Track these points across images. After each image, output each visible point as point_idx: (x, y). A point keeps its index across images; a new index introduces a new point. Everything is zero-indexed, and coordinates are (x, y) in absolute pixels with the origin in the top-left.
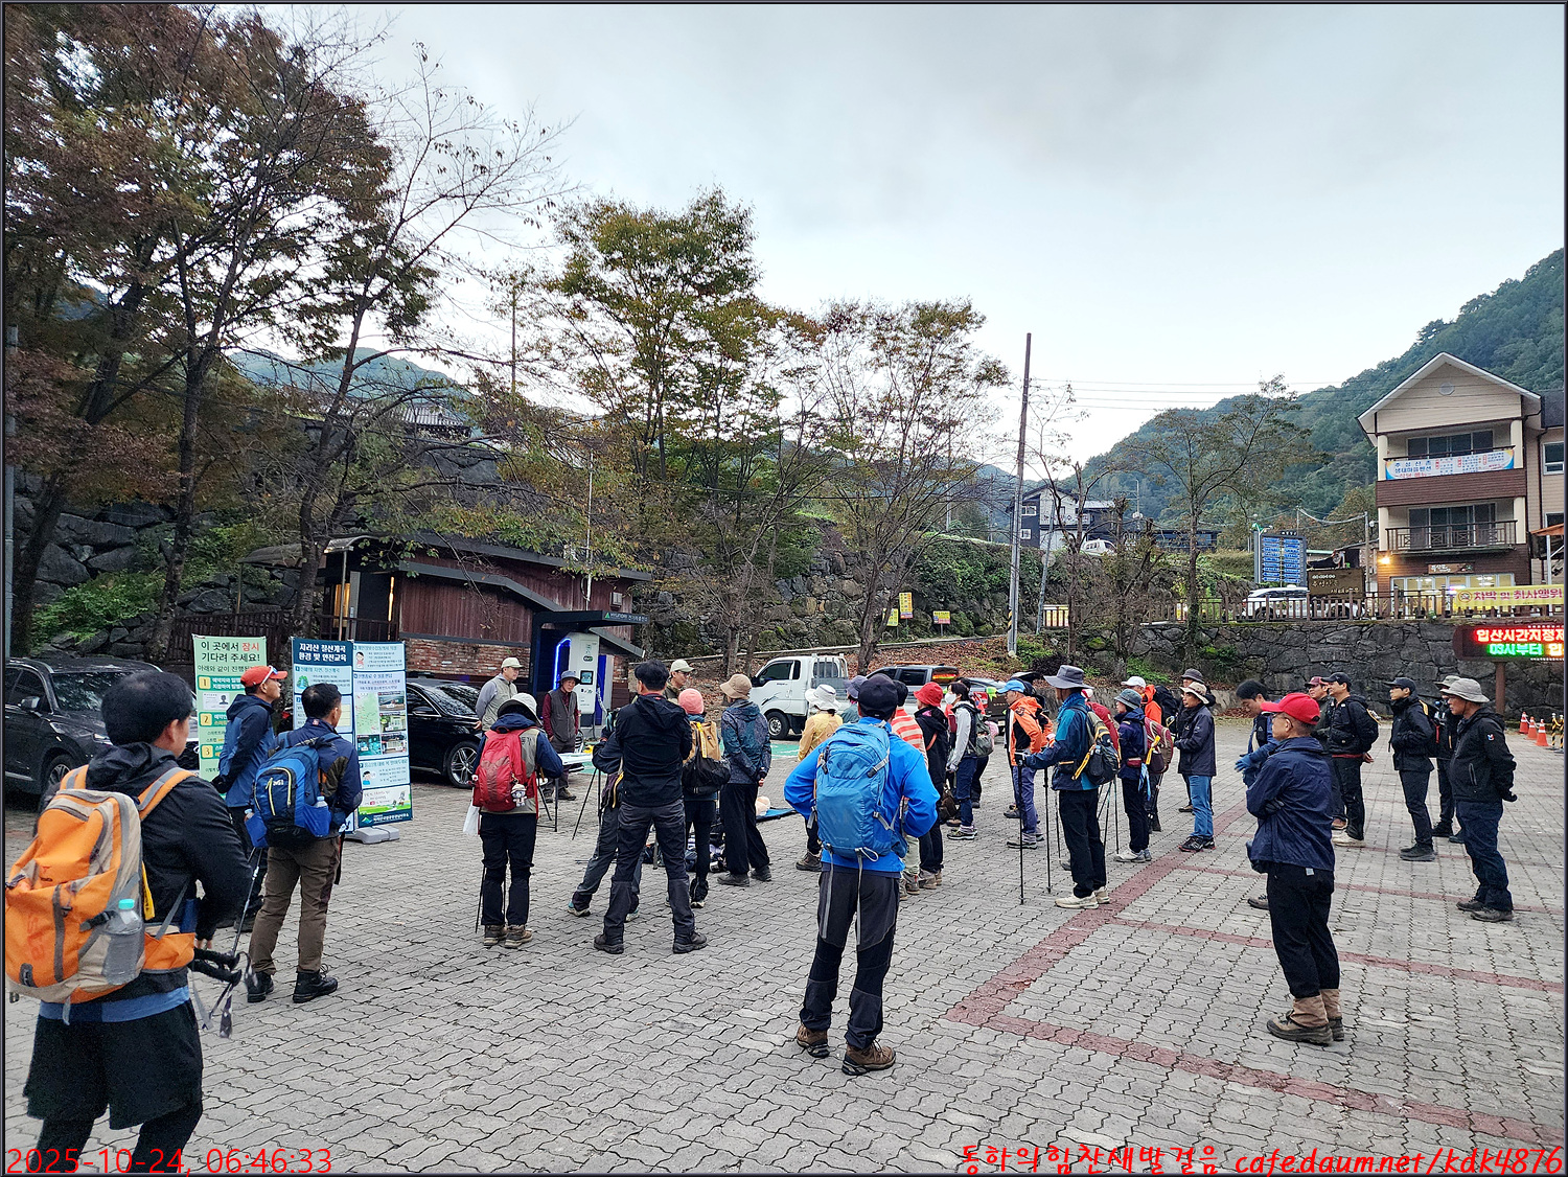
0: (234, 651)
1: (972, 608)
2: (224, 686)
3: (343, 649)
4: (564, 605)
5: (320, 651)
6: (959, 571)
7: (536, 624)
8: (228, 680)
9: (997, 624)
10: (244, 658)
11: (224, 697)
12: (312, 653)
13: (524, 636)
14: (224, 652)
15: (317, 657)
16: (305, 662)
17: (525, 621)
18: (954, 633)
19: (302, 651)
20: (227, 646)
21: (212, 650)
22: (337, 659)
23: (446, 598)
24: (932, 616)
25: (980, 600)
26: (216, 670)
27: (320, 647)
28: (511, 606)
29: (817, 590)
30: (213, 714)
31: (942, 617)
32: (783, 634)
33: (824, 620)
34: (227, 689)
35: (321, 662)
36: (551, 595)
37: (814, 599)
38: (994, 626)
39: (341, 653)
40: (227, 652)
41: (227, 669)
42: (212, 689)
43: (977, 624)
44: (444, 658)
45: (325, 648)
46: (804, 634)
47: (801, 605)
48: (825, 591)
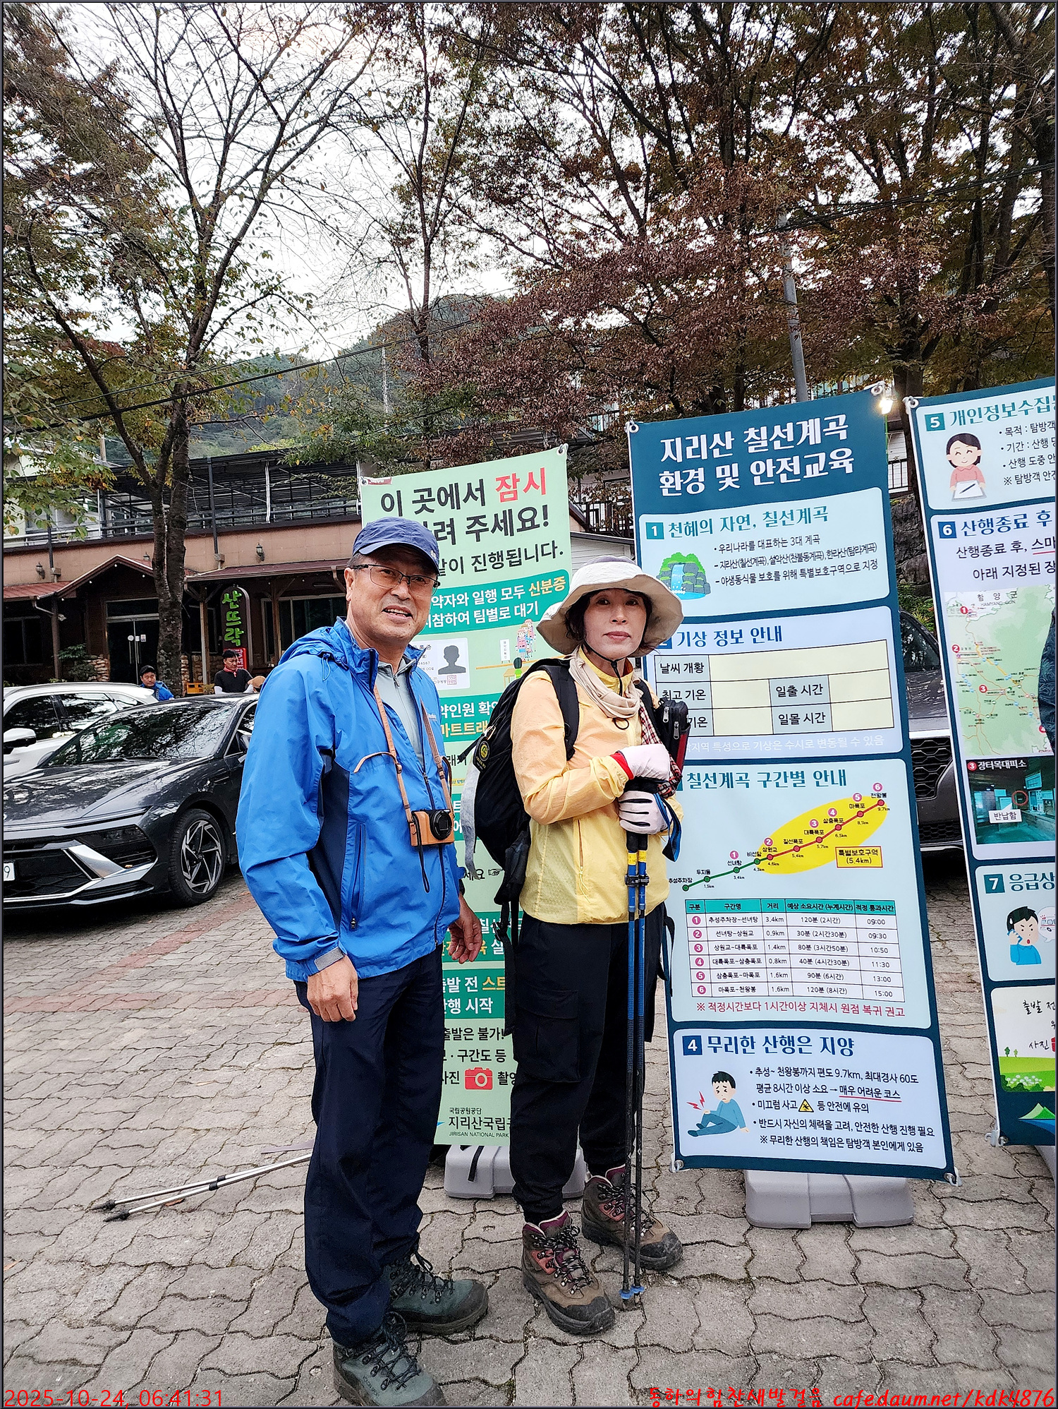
0: (473, 508)
2: (452, 618)
3: (838, 426)
5: (741, 455)
8: (464, 599)
10: (504, 524)
11: (451, 653)
12: (711, 464)
14: (447, 513)
15: (728, 476)
16: (686, 503)
19: (672, 466)
20: (451, 494)
22: (813, 471)
27: (740, 438)
34: (462, 627)
35: (746, 494)
39: (829, 443)
40: (454, 514)
41: (458, 565)
45: (757, 437)
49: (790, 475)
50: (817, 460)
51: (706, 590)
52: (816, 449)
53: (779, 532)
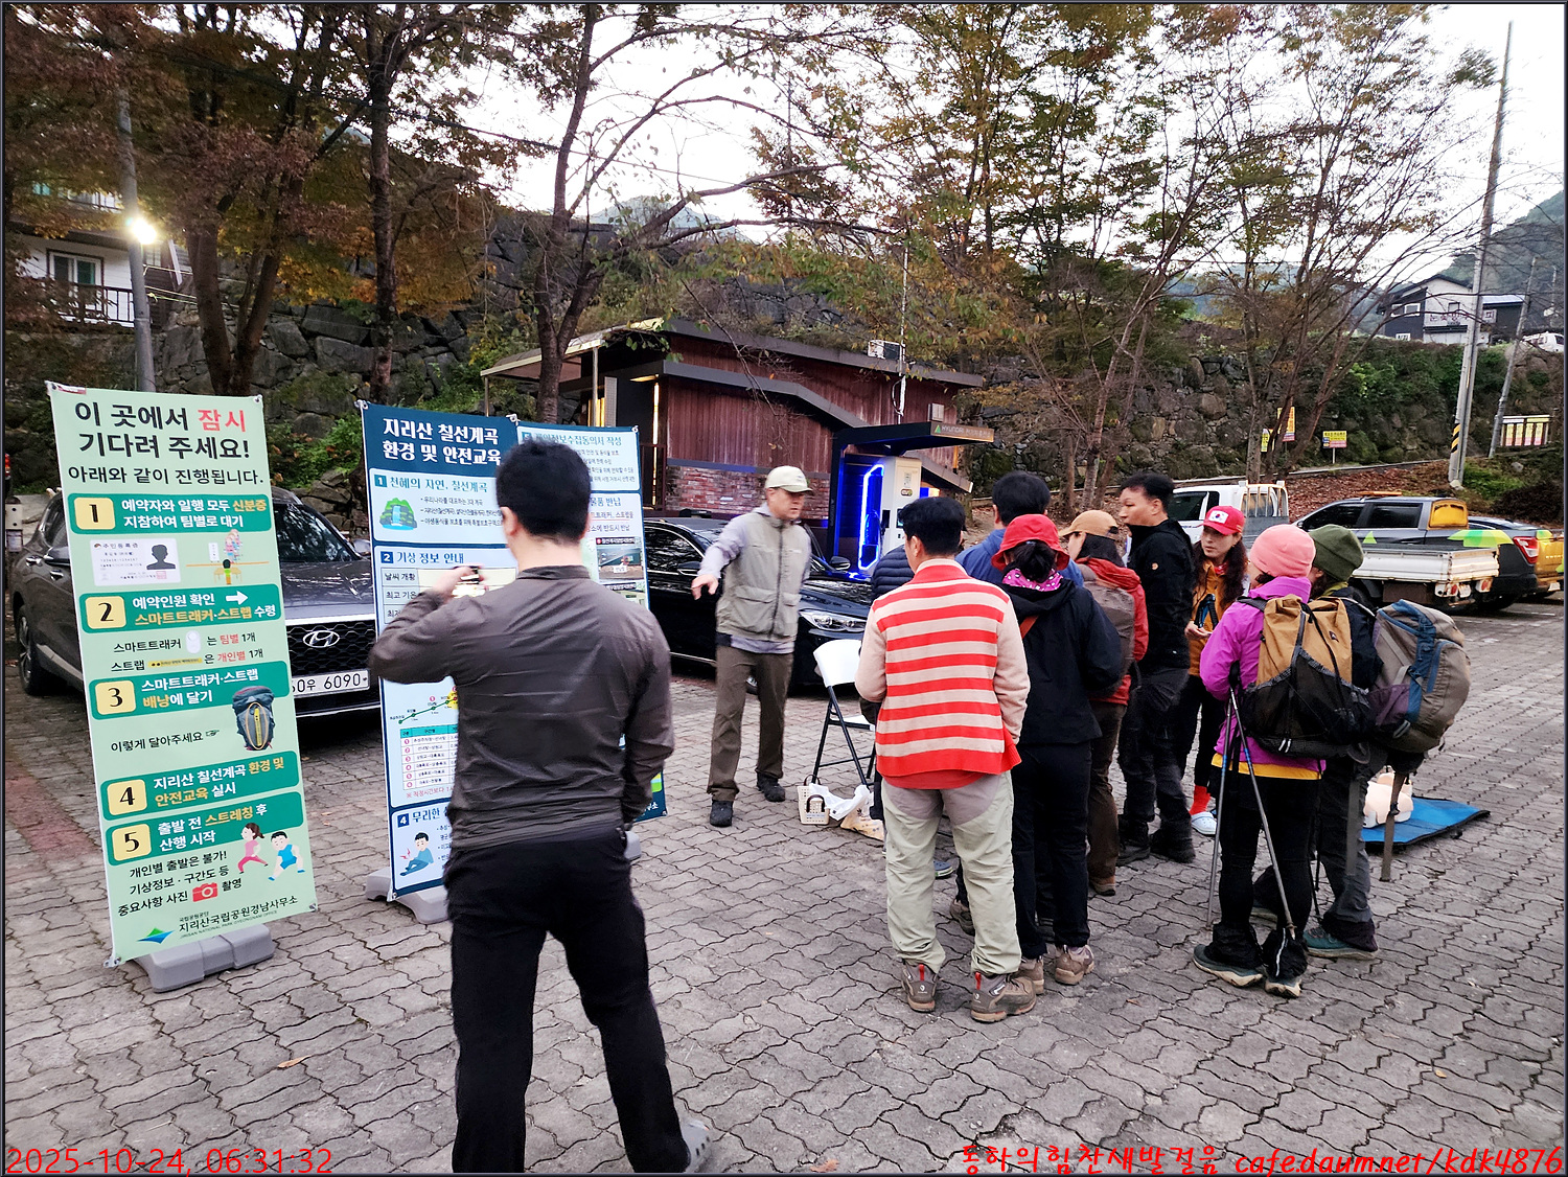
0: (176, 430)
1: (1377, 426)
2: (158, 521)
3: (493, 436)
4: (870, 420)
5: (436, 439)
6: (1364, 376)
7: (836, 447)
8: (170, 505)
9: (1410, 447)
10: (208, 447)
11: (160, 552)
12: (418, 443)
13: (821, 465)
14: (148, 430)
15: (430, 452)
16: (399, 465)
17: (822, 441)
18: (1350, 460)
19: (391, 438)
20: (153, 416)
21: (108, 426)
22: (479, 460)
23: (724, 410)
24: (1321, 438)
25: (1388, 415)
26: (131, 477)
27: (436, 429)
28: (804, 424)
29: (1166, 408)
30: (128, 597)
31: (1336, 439)
32: (1122, 465)
33: (1176, 445)
34: (169, 529)
35: (439, 466)
36: (854, 409)
37: (1161, 420)
38: (1405, 450)
39: (488, 445)
40: (157, 431)
41: (163, 476)
42: (120, 528)
43: (1383, 447)
44: (723, 494)
45: (447, 431)
46: (1148, 465)
47: (1145, 427)
48: (1177, 408)
49: (466, 460)
50: (480, 454)
51: (414, 525)
52: (480, 446)
53: (459, 494)
